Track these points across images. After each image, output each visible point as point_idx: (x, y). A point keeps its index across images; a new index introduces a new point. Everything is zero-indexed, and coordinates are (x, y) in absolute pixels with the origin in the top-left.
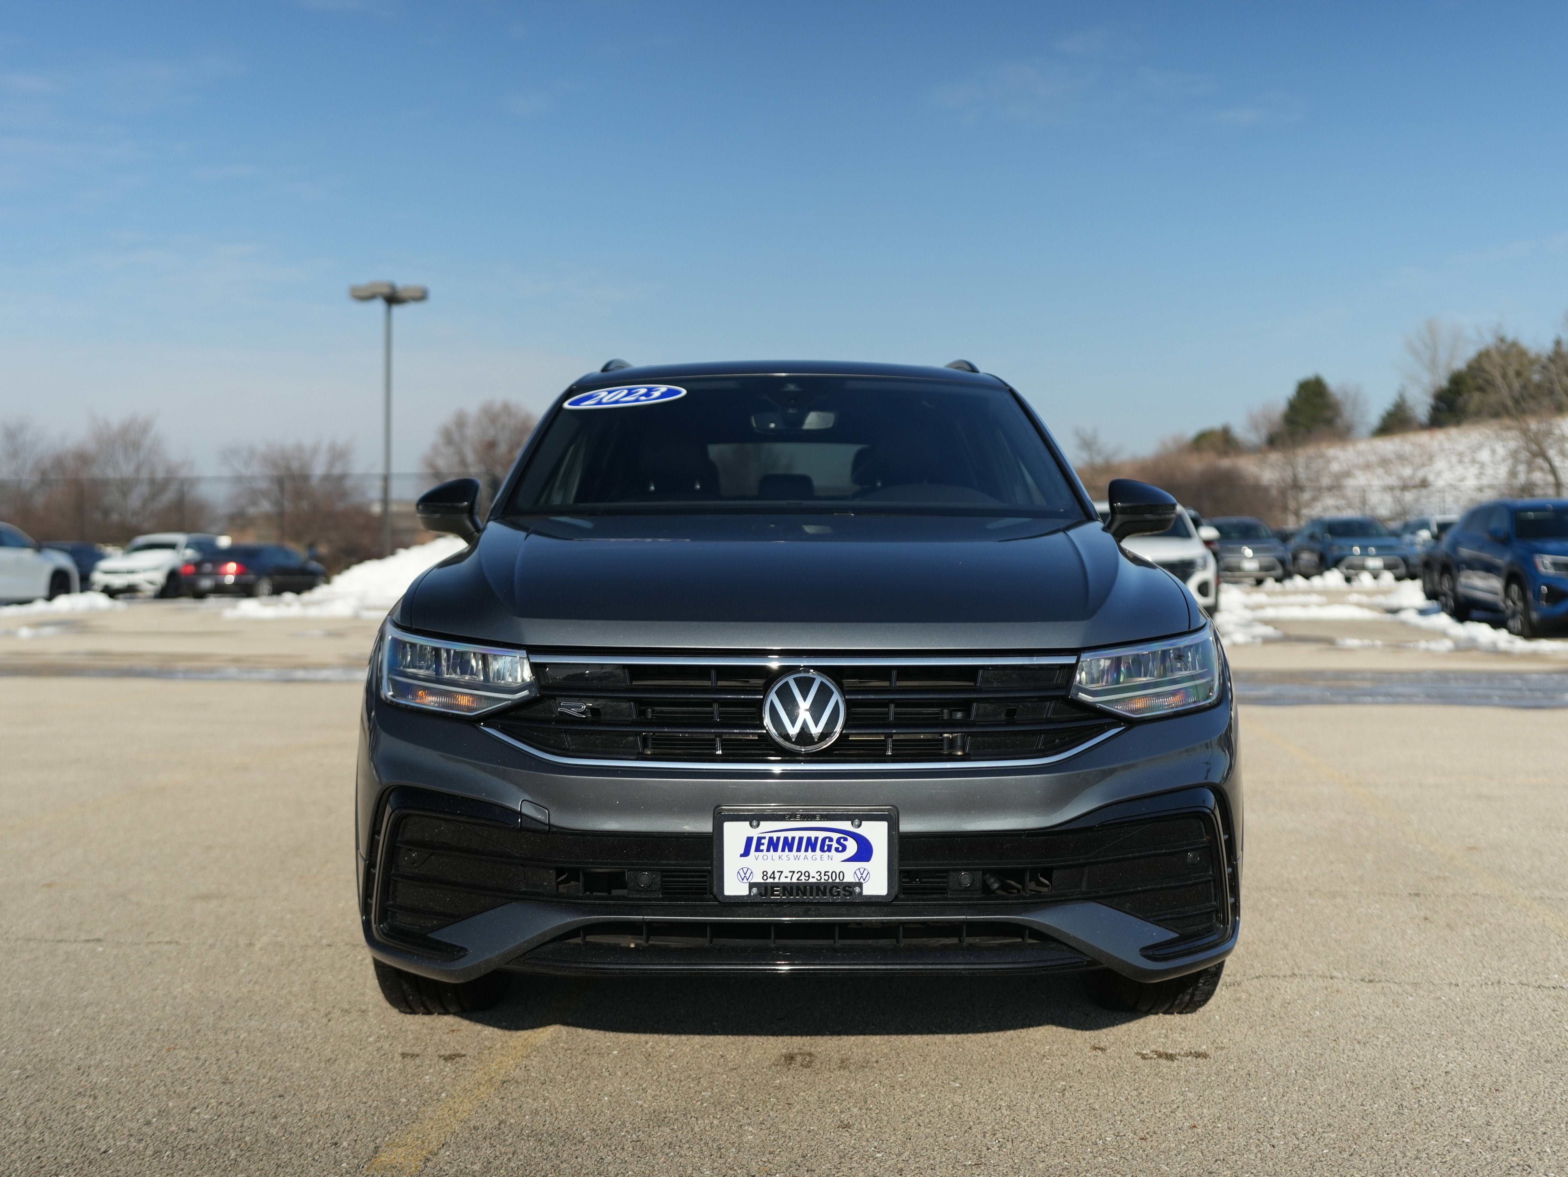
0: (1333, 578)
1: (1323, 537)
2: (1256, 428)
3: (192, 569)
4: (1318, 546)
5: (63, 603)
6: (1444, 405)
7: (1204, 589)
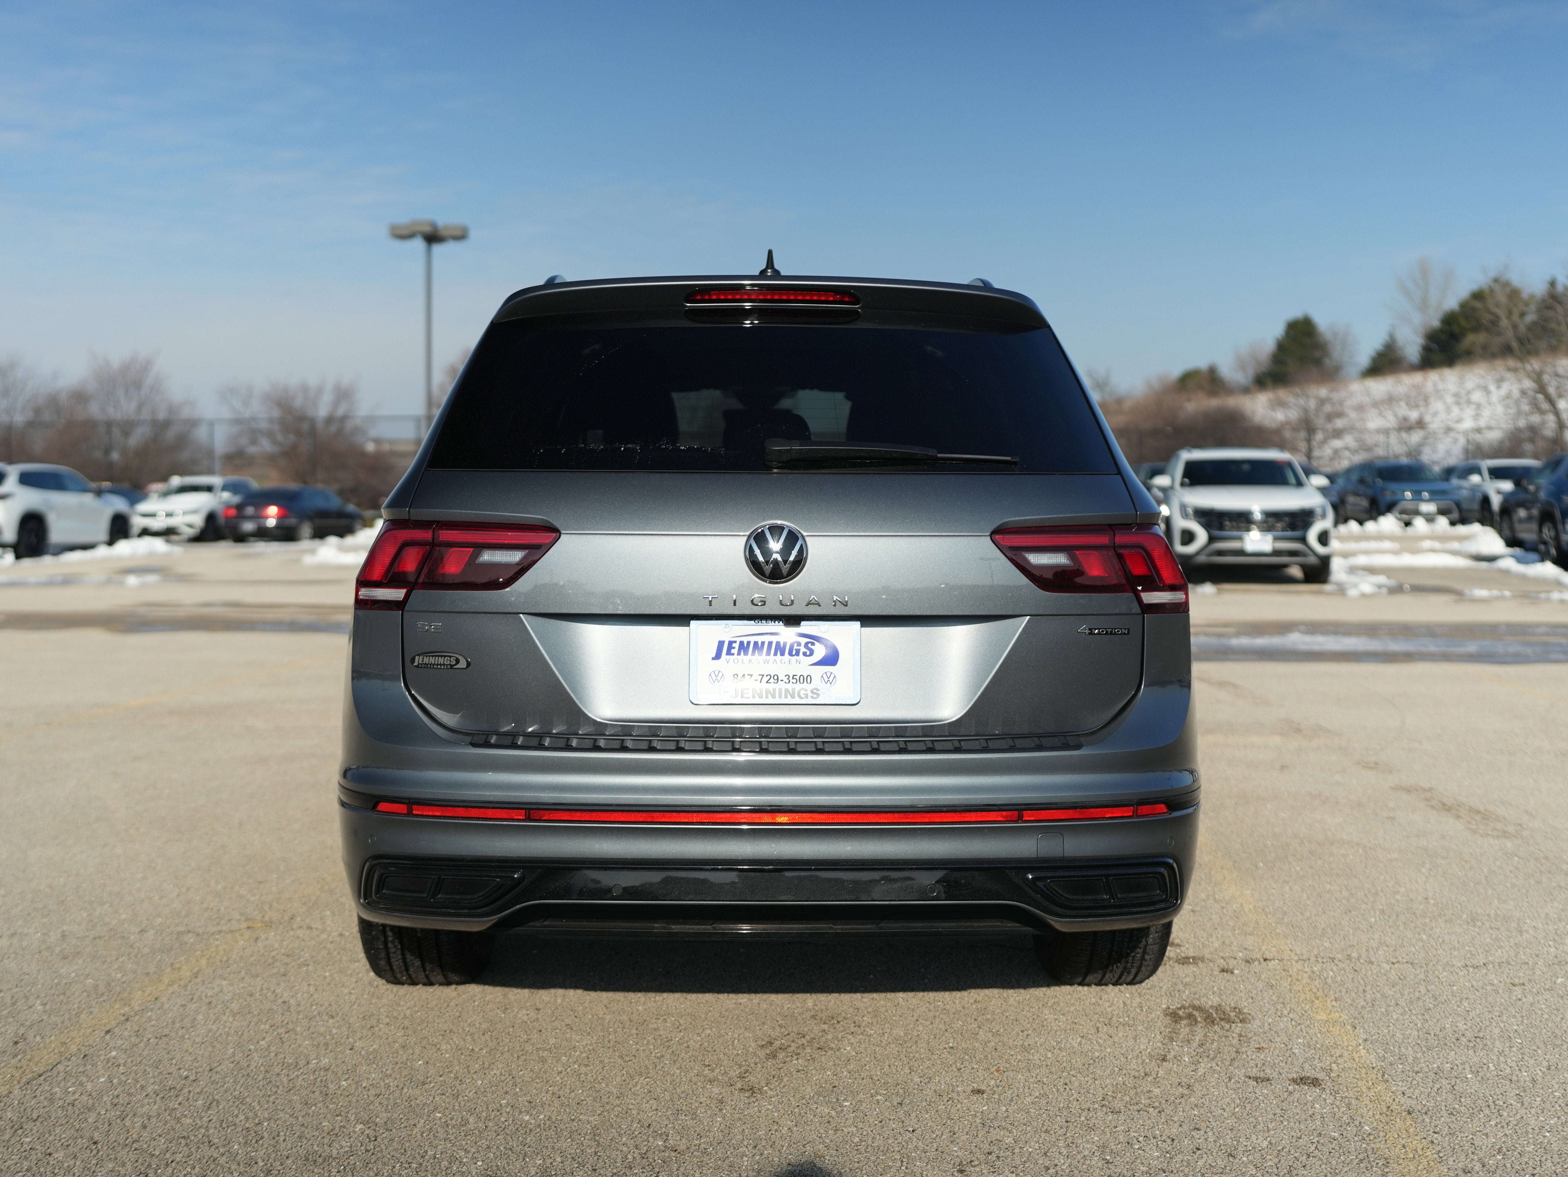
0: (1388, 523)
1: (1374, 482)
2: (1242, 367)
3: (233, 512)
4: (1370, 492)
5: (123, 547)
6: (1435, 345)
7: (1323, 538)
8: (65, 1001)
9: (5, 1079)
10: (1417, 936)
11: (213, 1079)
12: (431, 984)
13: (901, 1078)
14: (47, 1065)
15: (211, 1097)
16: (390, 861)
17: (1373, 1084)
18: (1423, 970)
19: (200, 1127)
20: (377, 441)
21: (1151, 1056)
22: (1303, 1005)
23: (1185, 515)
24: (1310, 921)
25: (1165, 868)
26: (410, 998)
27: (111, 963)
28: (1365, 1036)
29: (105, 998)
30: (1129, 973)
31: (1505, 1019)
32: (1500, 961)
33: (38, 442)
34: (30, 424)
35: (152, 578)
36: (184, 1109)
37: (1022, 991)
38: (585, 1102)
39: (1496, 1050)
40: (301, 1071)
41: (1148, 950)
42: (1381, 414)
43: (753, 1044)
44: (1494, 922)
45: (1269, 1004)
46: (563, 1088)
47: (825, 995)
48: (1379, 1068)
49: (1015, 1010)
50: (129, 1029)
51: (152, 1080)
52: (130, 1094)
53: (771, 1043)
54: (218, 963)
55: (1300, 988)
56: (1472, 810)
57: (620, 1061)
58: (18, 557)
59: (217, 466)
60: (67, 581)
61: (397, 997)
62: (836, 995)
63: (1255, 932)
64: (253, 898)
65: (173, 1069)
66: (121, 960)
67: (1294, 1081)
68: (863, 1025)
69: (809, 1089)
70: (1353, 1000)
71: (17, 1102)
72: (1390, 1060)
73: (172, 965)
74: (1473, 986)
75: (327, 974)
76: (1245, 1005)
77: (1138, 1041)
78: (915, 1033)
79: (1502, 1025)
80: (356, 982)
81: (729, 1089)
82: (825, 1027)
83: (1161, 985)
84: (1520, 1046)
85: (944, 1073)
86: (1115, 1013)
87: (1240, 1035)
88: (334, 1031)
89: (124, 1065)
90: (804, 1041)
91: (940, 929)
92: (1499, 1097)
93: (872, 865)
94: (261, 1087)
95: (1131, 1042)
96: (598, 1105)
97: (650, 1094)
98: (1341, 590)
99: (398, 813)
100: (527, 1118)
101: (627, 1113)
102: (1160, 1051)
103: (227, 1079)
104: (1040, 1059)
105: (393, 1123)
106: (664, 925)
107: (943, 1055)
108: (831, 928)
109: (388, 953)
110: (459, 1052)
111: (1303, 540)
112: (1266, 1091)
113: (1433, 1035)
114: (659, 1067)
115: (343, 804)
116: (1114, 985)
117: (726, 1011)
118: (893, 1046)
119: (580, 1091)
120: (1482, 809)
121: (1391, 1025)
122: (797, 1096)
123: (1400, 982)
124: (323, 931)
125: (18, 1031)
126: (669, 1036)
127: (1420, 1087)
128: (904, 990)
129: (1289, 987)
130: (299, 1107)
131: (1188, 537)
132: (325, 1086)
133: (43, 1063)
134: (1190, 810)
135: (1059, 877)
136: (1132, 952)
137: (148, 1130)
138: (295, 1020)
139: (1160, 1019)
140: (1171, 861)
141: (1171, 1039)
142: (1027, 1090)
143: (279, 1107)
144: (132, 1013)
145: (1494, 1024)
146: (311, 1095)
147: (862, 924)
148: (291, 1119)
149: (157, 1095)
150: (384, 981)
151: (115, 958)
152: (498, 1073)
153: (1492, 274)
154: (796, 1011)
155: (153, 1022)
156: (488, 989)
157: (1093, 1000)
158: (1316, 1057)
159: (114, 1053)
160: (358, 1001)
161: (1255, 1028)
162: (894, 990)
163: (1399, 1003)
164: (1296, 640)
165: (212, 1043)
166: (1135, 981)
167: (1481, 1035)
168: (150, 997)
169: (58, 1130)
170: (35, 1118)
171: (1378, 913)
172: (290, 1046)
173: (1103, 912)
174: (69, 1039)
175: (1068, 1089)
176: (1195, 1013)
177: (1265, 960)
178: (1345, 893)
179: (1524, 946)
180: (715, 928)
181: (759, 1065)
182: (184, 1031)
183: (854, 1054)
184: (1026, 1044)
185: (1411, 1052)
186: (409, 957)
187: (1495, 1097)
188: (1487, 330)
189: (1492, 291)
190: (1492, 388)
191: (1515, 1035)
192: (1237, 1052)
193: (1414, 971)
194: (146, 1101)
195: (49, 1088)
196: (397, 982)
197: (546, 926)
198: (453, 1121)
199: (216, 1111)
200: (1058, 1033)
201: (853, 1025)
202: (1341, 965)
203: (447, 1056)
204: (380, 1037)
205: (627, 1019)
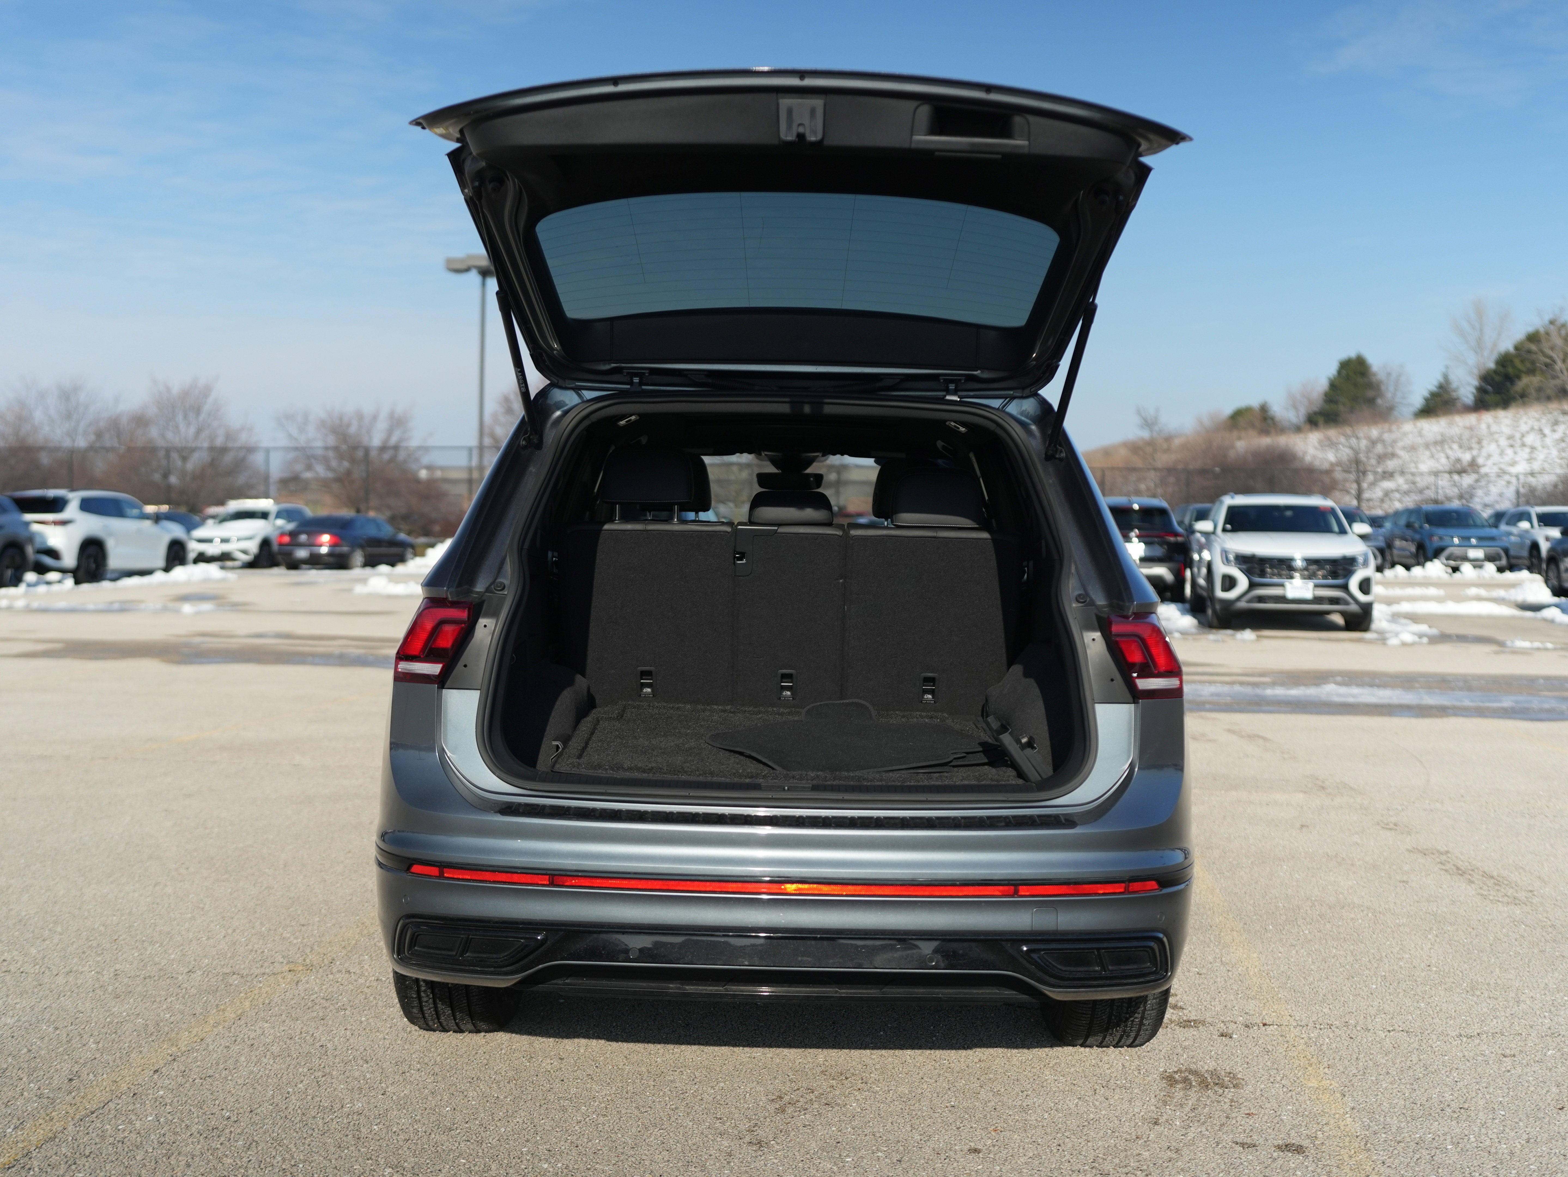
0: (1435, 568)
1: (1422, 527)
2: (1295, 406)
3: (287, 539)
4: (1417, 537)
5: (179, 573)
6: (1489, 386)
7: (1365, 586)
8: (116, 1039)
9: (60, 1116)
10: (1415, 1004)
11: (253, 1120)
12: (461, 1031)
13: (902, 1136)
14: (100, 1102)
15: (250, 1139)
16: (422, 920)
17: (1355, 1153)
18: (1417, 1038)
19: (240, 1167)
20: (429, 468)
21: (1144, 1119)
22: (1296, 1071)
23: (1227, 561)
24: (1312, 986)
25: (1155, 943)
26: (441, 1045)
27: (160, 1002)
28: (1352, 1105)
29: (154, 1037)
30: (1128, 1036)
31: (1491, 1090)
32: (1494, 1031)
33: (99, 466)
34: (91, 448)
35: (207, 606)
36: (225, 1149)
37: (1025, 1051)
38: (601, 1152)
39: (1479, 1121)
40: (336, 1114)
41: (1146, 1016)
42: (1432, 456)
43: (764, 1099)
44: (1493, 991)
45: (1264, 1069)
46: (581, 1137)
47: (836, 1051)
48: (1362, 1136)
49: (1017, 1070)
50: (176, 1069)
51: (196, 1120)
52: (176, 1133)
53: (781, 1098)
54: (261, 1006)
55: (1295, 1054)
56: (1485, 875)
57: (636, 1112)
58: (77, 582)
59: (273, 489)
60: (124, 608)
61: (428, 1044)
62: (847, 1051)
63: (1258, 997)
64: (295, 941)
65: (216, 1110)
66: (169, 1000)
67: (1279, 1148)
68: (870, 1082)
69: (814, 1145)
70: (1346, 1068)
71: (71, 1138)
72: (1374, 1129)
73: (217, 1006)
74: (1464, 1056)
75: (363, 1019)
76: (1240, 1071)
77: (1133, 1104)
78: (920, 1091)
79: (1488, 1097)
80: (391, 1027)
81: (737, 1142)
82: (834, 1082)
83: (1161, 1048)
84: (1503, 1118)
85: (944, 1131)
86: (1114, 1075)
87: (1232, 1101)
88: (368, 1076)
89: (170, 1105)
90: (812, 1096)
91: (940, 996)
92: (1476, 1169)
93: (875, 935)
94: (297, 1130)
95: (1126, 1105)
96: (613, 1155)
97: (663, 1145)
98: (1383, 639)
99: (430, 876)
100: (546, 1166)
101: (640, 1163)
102: (1153, 1115)
103: (266, 1121)
104: (1036, 1120)
105: (420, 1168)
106: (679, 985)
107: (944, 1114)
108: (836, 992)
109: (420, 1002)
110: (485, 1099)
111: (1345, 588)
112: (1251, 1157)
113: (1419, 1105)
114: (673, 1119)
115: (380, 864)
116: (1114, 1047)
117: (740, 1064)
118: (896, 1103)
119: (597, 1141)
120: (1495, 874)
121: (1379, 1093)
122: (802, 1151)
123: (1394, 1050)
124: (362, 975)
125: (73, 1069)
126: (684, 1088)
127: (1400, 1157)
128: (912, 1048)
129: (1284, 1053)
130: (333, 1149)
131: (1229, 583)
132: (357, 1130)
133: (96, 1101)
134: (1182, 886)
135: (1052, 949)
136: (1131, 1017)
137: (191, 1168)
138: (331, 1064)
139: (1156, 1082)
140: (1161, 935)
141: (1165, 1103)
142: (1021, 1151)
143: (314, 1150)
144: (179, 1054)
145: (1480, 1095)
146: (345, 1138)
147: (866, 989)
148: (324, 1162)
149: (201, 1135)
150: (417, 1028)
151: (163, 998)
152: (521, 1121)
153: (1547, 318)
154: (807, 1067)
155: (199, 1063)
156: (516, 1037)
157: (1093, 1061)
158: (1303, 1124)
159: (161, 1093)
160: (391, 1047)
161: (1247, 1094)
162: (902, 1047)
163: (1390, 1071)
164: (1331, 691)
165: (253, 1085)
166: (1134, 1044)
167: (1466, 1106)
168: (196, 1038)
169: (108, 1167)
170: (87, 1154)
171: (1379, 980)
172: (326, 1089)
173: (1095, 983)
174: (120, 1078)
175: (1061, 1150)
176: (1190, 1077)
177: (1264, 1025)
178: (1350, 958)
179: (1520, 1016)
180: (726, 990)
181: (768, 1120)
182: (227, 1072)
183: (859, 1110)
184: (1025, 1104)
185: (1396, 1122)
186: (440, 1006)
187: (1472, 1168)
188: (1543, 372)
189: (1547, 334)
190: (1547, 431)
191: (1500, 1107)
192: (1227, 1117)
193: (1408, 1039)
194: (190, 1140)
195: (101, 1126)
196: (429, 1028)
197: (568, 984)
198: (477, 1168)
199: (256, 1151)
200: (1057, 1094)
201: (860, 1081)
202: (1337, 1032)
203: (474, 1103)
204: (411, 1083)
205: (645, 1070)
